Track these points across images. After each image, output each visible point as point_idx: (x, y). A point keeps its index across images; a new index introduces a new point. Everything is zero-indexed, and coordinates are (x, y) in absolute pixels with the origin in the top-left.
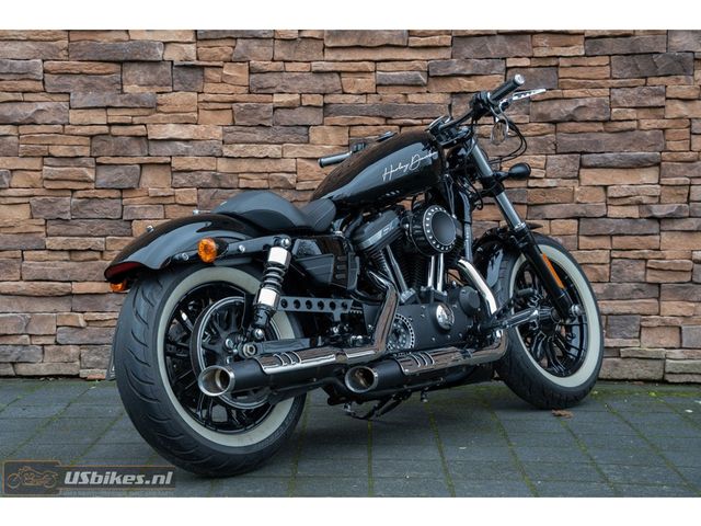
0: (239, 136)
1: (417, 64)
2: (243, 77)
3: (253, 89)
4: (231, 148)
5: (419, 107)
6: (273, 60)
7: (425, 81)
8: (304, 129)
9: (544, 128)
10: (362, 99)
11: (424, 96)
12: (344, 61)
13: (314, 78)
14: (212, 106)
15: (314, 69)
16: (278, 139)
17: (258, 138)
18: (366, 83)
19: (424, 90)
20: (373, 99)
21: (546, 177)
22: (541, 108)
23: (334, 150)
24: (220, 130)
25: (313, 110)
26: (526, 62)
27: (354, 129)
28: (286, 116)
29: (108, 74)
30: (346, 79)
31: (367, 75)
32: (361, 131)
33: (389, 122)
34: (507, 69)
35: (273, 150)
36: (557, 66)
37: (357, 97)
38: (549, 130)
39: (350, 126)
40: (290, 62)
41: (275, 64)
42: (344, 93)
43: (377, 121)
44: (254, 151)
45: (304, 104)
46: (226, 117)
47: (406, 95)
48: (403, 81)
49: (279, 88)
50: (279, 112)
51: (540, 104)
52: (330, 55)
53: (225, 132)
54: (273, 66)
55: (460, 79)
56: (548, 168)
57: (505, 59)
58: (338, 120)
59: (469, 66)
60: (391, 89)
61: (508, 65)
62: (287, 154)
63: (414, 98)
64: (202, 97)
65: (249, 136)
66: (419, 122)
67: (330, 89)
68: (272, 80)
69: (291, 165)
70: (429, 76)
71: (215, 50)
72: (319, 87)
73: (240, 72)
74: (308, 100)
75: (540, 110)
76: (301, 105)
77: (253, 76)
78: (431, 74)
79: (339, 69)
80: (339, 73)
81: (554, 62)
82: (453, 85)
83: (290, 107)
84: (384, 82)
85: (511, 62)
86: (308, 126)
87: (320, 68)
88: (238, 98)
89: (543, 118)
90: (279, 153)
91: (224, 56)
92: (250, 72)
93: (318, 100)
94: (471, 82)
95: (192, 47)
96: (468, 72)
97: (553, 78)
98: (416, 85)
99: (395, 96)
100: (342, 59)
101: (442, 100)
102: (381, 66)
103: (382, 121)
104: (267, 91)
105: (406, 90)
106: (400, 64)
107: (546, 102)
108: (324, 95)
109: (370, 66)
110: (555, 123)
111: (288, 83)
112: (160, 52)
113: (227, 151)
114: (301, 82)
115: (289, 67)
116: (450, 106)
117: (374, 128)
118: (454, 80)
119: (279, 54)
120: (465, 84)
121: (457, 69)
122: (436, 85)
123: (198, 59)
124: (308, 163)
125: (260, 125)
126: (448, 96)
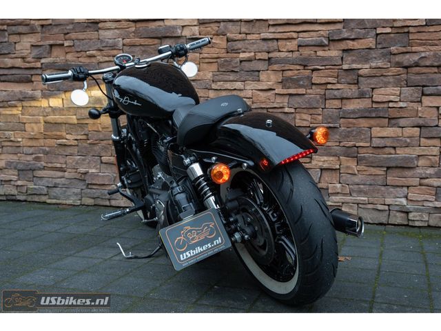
0: (221, 77)
1: (322, 32)
2: (223, 44)
3: (229, 50)
4: (216, 84)
5: (324, 59)
6: (240, 33)
7: (326, 42)
8: (257, 73)
9: (400, 71)
10: (290, 55)
11: (327, 52)
12: (279, 32)
13: (262, 43)
14: (207, 60)
15: (262, 37)
16: (242, 79)
17: (231, 78)
18: (292, 45)
19: (327, 48)
20: (296, 54)
21: (400, 101)
22: (398, 59)
23: (273, 84)
24: (211, 74)
25: (263, 62)
26: (389, 30)
27: (285, 72)
28: (247, 65)
29: (154, 45)
30: (280, 43)
31: (293, 41)
32: (289, 73)
33: (306, 68)
34: (377, 35)
35: (239, 85)
36: (408, 32)
37: (287, 54)
38: (402, 72)
39: (283, 71)
40: (249, 34)
41: (240, 35)
42: (279, 51)
43: (298, 67)
44: (228, 85)
45: (257, 58)
46: (214, 67)
47: (316, 52)
48: (313, 43)
49: (243, 50)
50: (243, 63)
51: (397, 56)
52: (272, 29)
53: (214, 75)
54: (239, 37)
55: (348, 41)
56: (402, 96)
57: (376, 28)
58: (275, 67)
59: (354, 33)
60: (307, 48)
61: (378, 32)
62: (248, 87)
63: (320, 53)
64: (202, 56)
65: (226, 77)
66: (323, 68)
67: (272, 49)
68: (239, 45)
69: (249, 94)
70: (329, 40)
71: (209, 29)
72: (265, 48)
73: (222, 41)
74: (259, 56)
75: (397, 59)
76: (256, 59)
77: (229, 43)
78: (331, 39)
79: (276, 37)
80: (277, 39)
81: (406, 30)
82: (343, 45)
83: (249, 60)
84: (302, 44)
85: (379, 31)
86: (259, 71)
87: (266, 37)
88: (220, 55)
89: (399, 65)
90: (242, 87)
91: (213, 32)
92: (228, 41)
93: (265, 56)
94: (355, 43)
95: (197, 28)
96: (353, 37)
97: (406, 39)
98: (321, 45)
99: (309, 53)
100: (278, 31)
101: (337, 55)
102: (301, 35)
103: (302, 68)
104: (237, 51)
105: (316, 49)
106: (312, 34)
107: (401, 55)
108: (268, 52)
109: (295, 35)
110: (406, 67)
111: (248, 46)
112: (180, 31)
113: (214, 86)
114: (255, 46)
115: (249, 37)
116: (342, 58)
117: (296, 72)
118: (344, 42)
119: (243, 30)
120: (350, 44)
121: (346, 35)
122: (334, 46)
123: (200, 35)
124: (259, 93)
125: (232, 71)
126: (341, 52)
